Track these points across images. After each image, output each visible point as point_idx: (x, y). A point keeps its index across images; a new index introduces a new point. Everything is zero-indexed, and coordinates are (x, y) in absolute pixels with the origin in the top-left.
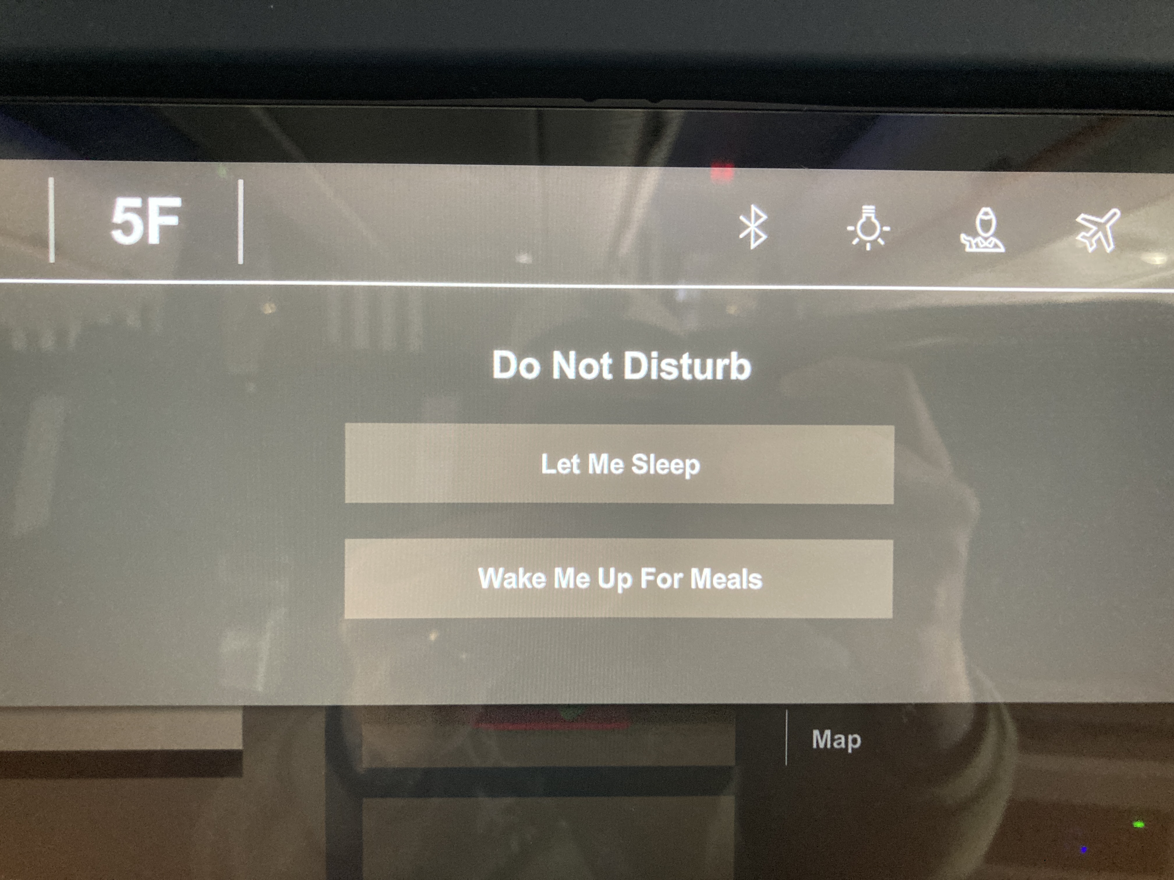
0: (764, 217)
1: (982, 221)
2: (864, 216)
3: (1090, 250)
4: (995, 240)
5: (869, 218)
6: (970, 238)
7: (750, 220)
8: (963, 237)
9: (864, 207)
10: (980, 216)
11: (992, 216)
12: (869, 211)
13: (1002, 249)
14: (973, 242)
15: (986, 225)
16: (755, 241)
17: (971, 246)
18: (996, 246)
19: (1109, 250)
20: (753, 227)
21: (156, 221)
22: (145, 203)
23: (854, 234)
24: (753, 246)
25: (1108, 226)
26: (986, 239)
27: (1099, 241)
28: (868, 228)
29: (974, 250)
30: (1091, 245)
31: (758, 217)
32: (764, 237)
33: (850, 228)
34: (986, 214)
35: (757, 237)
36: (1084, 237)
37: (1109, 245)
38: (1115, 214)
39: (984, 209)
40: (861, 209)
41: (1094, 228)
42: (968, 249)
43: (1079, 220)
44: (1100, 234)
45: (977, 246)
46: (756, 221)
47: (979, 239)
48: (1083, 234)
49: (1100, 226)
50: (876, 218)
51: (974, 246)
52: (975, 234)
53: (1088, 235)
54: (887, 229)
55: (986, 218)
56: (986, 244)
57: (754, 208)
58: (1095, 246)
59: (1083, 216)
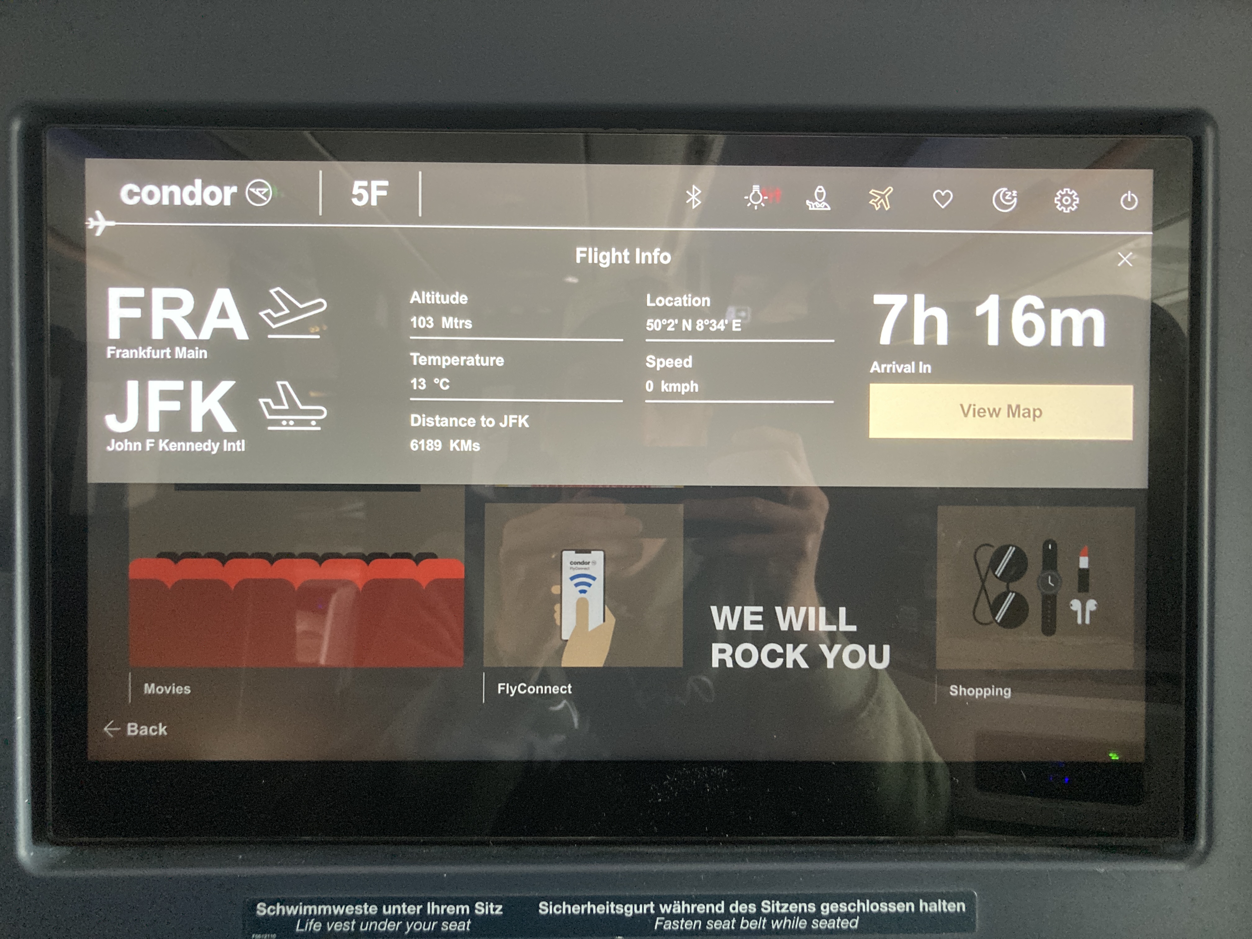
0: (700, 192)
1: (818, 193)
2: (754, 191)
3: (877, 209)
4: (825, 204)
5: (756, 192)
6: (811, 203)
7: (692, 194)
8: (808, 202)
9: (754, 186)
10: (817, 190)
11: (823, 191)
12: (756, 188)
13: (829, 209)
14: (813, 204)
15: (820, 195)
16: (695, 204)
17: (812, 207)
18: (826, 207)
19: (887, 209)
20: (693, 197)
21: (375, 193)
22: (369, 183)
23: (748, 200)
24: (694, 207)
25: (886, 196)
26: (820, 203)
27: (881, 204)
28: (756, 197)
29: (814, 209)
30: (877, 206)
31: (696, 191)
32: (700, 202)
33: (746, 198)
34: (820, 189)
35: (696, 202)
36: (873, 202)
37: (887, 206)
38: (890, 190)
39: (819, 187)
40: (752, 187)
41: (879, 197)
42: (810, 209)
43: (871, 193)
44: (882, 200)
45: (815, 206)
46: (695, 194)
47: (816, 203)
48: (873, 200)
49: (883, 197)
50: (760, 192)
51: (813, 207)
52: (814, 200)
53: (876, 201)
54: (766, 198)
55: (820, 191)
56: (820, 205)
57: (694, 187)
58: (879, 207)
59: (873, 190)
